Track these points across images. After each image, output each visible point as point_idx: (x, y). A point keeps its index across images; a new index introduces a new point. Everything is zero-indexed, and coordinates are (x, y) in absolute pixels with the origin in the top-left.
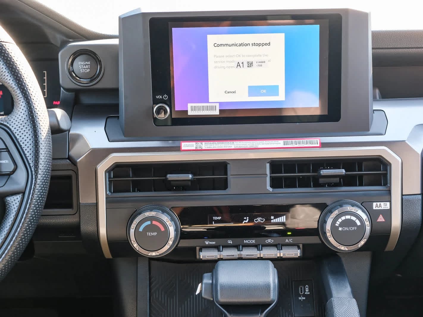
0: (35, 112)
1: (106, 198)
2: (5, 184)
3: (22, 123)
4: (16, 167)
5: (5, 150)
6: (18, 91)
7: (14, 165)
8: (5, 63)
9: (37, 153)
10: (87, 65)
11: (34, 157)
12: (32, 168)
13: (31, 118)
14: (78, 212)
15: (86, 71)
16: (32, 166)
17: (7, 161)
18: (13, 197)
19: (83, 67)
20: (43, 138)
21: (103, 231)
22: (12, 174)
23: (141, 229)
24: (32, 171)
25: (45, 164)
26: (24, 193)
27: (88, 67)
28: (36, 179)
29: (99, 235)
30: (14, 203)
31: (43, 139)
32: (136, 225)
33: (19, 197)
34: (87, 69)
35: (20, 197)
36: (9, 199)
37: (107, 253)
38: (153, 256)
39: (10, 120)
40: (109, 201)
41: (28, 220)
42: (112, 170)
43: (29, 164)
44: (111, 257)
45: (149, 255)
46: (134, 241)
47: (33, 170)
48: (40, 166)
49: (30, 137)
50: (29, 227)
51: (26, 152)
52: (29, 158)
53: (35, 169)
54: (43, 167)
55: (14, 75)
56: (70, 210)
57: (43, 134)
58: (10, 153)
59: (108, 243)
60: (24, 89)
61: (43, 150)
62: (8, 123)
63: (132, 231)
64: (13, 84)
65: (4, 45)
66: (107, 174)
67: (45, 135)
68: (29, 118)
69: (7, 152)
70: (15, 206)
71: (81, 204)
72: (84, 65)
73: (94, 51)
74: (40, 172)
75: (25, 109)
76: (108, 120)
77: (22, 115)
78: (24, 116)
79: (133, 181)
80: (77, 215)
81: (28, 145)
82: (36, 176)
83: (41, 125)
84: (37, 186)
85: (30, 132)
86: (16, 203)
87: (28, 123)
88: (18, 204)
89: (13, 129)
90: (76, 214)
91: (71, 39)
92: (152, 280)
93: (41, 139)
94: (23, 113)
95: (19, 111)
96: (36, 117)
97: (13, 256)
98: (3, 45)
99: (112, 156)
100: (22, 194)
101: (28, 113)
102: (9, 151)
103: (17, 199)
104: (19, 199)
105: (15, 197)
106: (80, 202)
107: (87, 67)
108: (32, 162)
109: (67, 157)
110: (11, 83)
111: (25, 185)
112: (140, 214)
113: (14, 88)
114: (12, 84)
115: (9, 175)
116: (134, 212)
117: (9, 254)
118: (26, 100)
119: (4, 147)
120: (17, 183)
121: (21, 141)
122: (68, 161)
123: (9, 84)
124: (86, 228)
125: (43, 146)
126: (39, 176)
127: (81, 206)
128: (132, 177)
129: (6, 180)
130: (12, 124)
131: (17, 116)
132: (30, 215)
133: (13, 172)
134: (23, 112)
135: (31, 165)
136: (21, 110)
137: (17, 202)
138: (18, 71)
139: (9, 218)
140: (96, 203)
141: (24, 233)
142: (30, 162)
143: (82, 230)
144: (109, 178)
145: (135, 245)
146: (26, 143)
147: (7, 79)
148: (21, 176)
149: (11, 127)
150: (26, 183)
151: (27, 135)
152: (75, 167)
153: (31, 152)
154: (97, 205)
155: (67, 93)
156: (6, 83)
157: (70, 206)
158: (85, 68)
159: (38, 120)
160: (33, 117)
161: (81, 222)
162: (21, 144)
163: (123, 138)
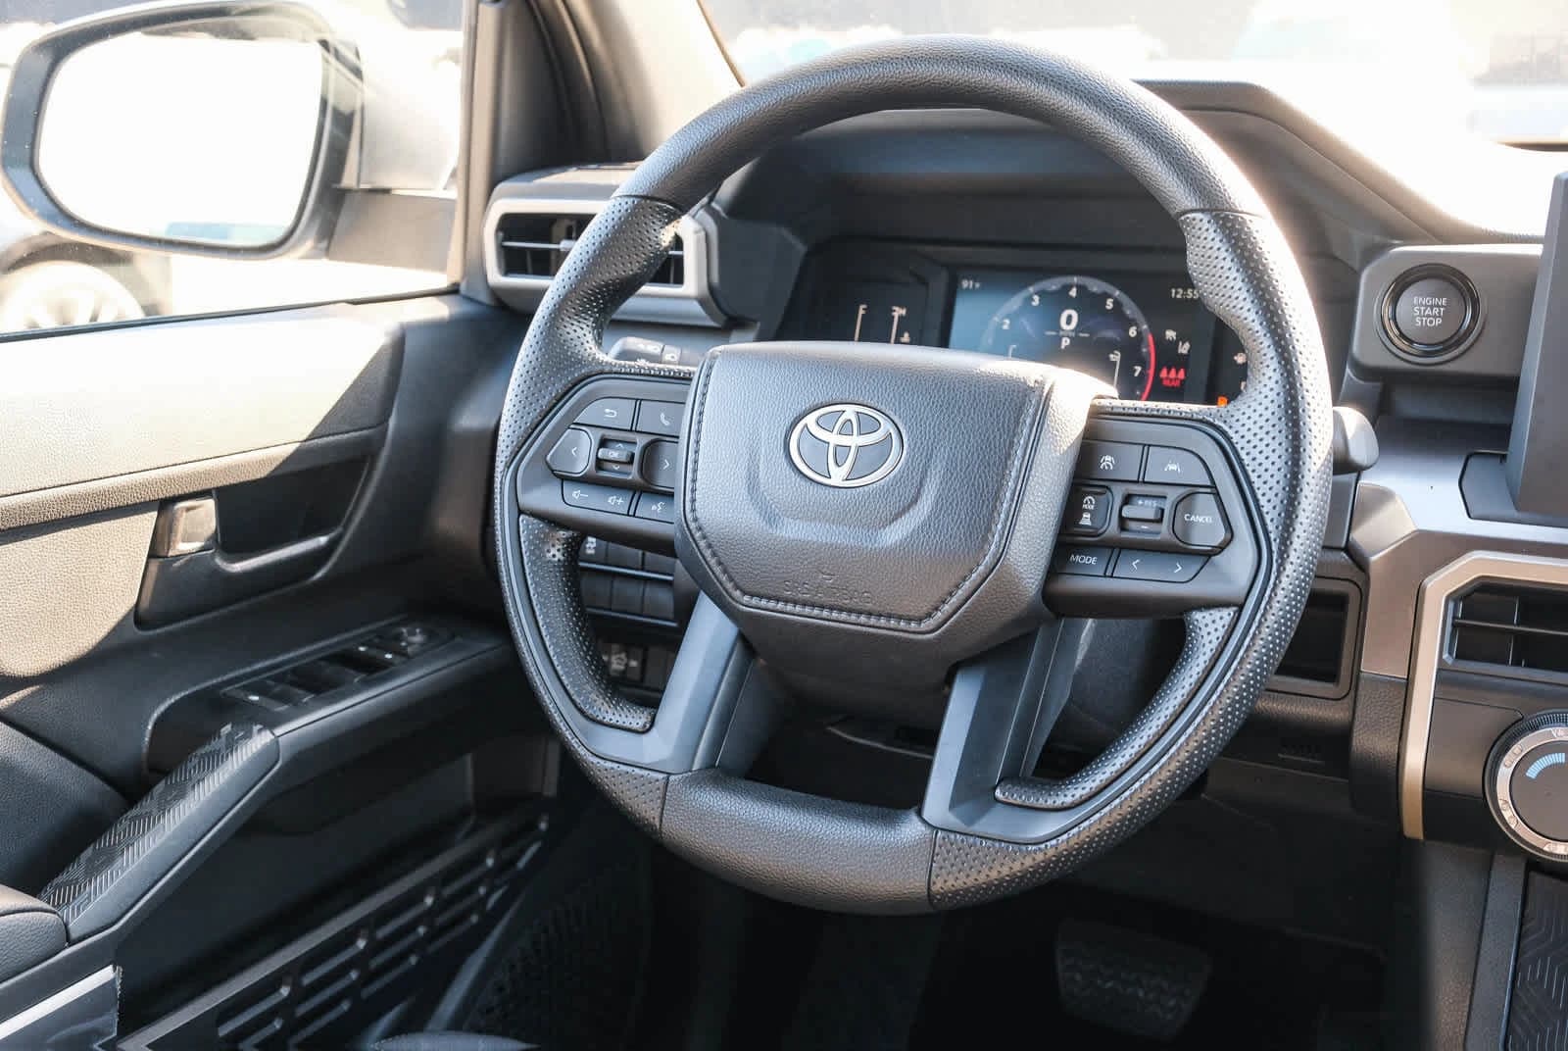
0: (1302, 398)
1: (1439, 670)
2: (1195, 576)
3: (1263, 423)
4: (1229, 536)
5: (1209, 490)
6: (1267, 342)
7: (1226, 530)
8: (1244, 267)
9: (1294, 506)
10: (1438, 306)
11: (1283, 515)
12: (1273, 544)
13: (1290, 412)
14: (1352, 693)
15: (1431, 322)
16: (1275, 540)
17: (1208, 519)
18: (1212, 612)
19: (1425, 311)
20: (1314, 469)
21: (1415, 759)
22: (1215, 555)
23: (1533, 772)
24: (1270, 551)
25: (1308, 539)
26: (1241, 607)
27: (1439, 313)
28: (1279, 573)
29: (1400, 769)
30: (1211, 628)
31: (1313, 473)
32: (1518, 759)
33: (1226, 615)
34: (1435, 317)
35: (1229, 614)
36: (1197, 616)
37: (1413, 822)
38: (1558, 856)
39: (1232, 416)
40: (1444, 678)
41: (1242, 678)
42: (1461, 599)
43: (1266, 533)
44: (1420, 835)
45: (1546, 849)
46: (1506, 802)
47: (1275, 548)
48: (1296, 543)
49: (1280, 463)
50: (1242, 698)
51: (1263, 501)
52: (1268, 519)
53: (1279, 549)
54: (1302, 544)
55: (1261, 298)
56: (1330, 686)
57: (1315, 458)
58: (1220, 498)
59: (1423, 793)
60: (1282, 337)
61: (1310, 500)
62: (1225, 422)
63: (1504, 773)
64: (1257, 322)
65: (1248, 222)
66: (1451, 605)
67: (1319, 463)
68: (1287, 412)
69: (1212, 496)
70: (1213, 637)
71: (1362, 675)
72: (1426, 306)
73: (1463, 271)
74: (1293, 556)
75: (1277, 388)
76: (1472, 461)
77: (1266, 402)
78: (1273, 408)
79: (1517, 635)
80: (1348, 701)
81: (1272, 482)
82: (1281, 566)
83: (1313, 434)
84: (1280, 593)
85: (1280, 451)
86: (1216, 630)
87: (1282, 425)
88: (1221, 632)
89: (1235, 438)
90: (1346, 700)
91: (1397, 239)
92: (1527, 926)
93: (1309, 470)
94: (1270, 398)
95: (1260, 393)
96: (1304, 411)
97: (1188, 766)
98: (1244, 221)
99: (1470, 559)
100: (1235, 609)
101: (1285, 399)
102: (1217, 495)
103: (1221, 618)
104: (1227, 619)
105: (1216, 614)
106: (1362, 669)
107: (1436, 311)
108: (1277, 527)
109: (1343, 544)
110: (1251, 319)
111: (1249, 584)
112: (1534, 728)
113: (1257, 332)
114: (1253, 321)
115: (1208, 555)
116: (1513, 724)
117: (1180, 758)
118: (1285, 366)
119: (1209, 483)
120: (1226, 579)
121: (1253, 471)
122: (1344, 555)
123: (1245, 322)
124: (1368, 741)
125: (1312, 491)
126: (1289, 569)
127: (1362, 682)
128: (1518, 624)
129: (1199, 567)
130: (1237, 426)
131: (1254, 405)
132: (1249, 666)
133: (1221, 548)
134: (1272, 395)
135: (1272, 536)
136: (1266, 391)
137: (1220, 628)
138: (1274, 288)
139: (1192, 664)
140: (1408, 679)
141: (1226, 711)
142: (1271, 527)
143: (1354, 744)
144: (1454, 618)
145: (1508, 814)
146: (1266, 476)
147: (1241, 308)
148: (1239, 562)
149: (1231, 433)
150: (1251, 579)
151: (1274, 457)
152: (1360, 573)
153: (1276, 501)
154: (1408, 685)
155: (1361, 382)
156: (1239, 317)
157: (1331, 677)
158: (1428, 316)
159: (1308, 419)
160: (1295, 411)
161: (1357, 723)
162: (1253, 477)
163: (1513, 512)
